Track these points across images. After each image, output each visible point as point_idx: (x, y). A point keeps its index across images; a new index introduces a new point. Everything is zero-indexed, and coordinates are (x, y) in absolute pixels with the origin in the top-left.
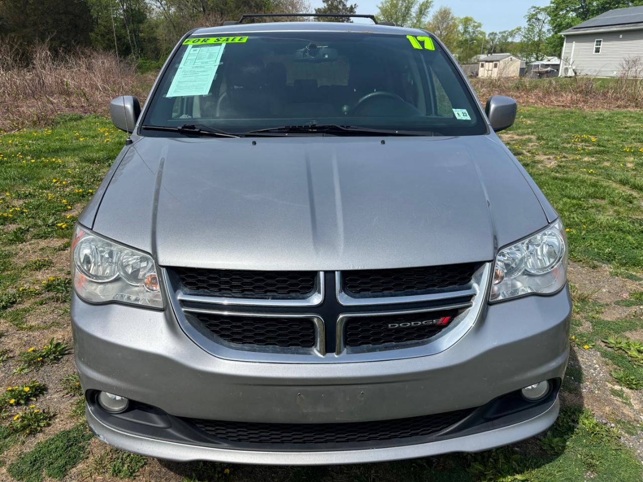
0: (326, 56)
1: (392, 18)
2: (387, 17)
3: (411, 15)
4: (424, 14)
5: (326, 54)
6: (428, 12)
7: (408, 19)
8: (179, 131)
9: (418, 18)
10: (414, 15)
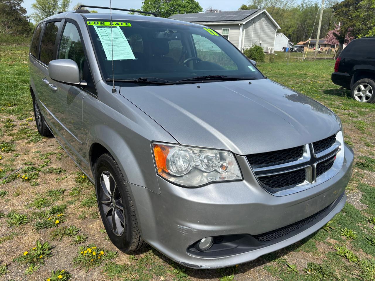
0: (176, 37)
1: (45, 7)
2: (42, 5)
3: (58, 6)
4: (66, 6)
5: (176, 36)
6: (69, 5)
7: (57, 8)
8: (136, 82)
9: (63, 8)
10: (60, 6)
